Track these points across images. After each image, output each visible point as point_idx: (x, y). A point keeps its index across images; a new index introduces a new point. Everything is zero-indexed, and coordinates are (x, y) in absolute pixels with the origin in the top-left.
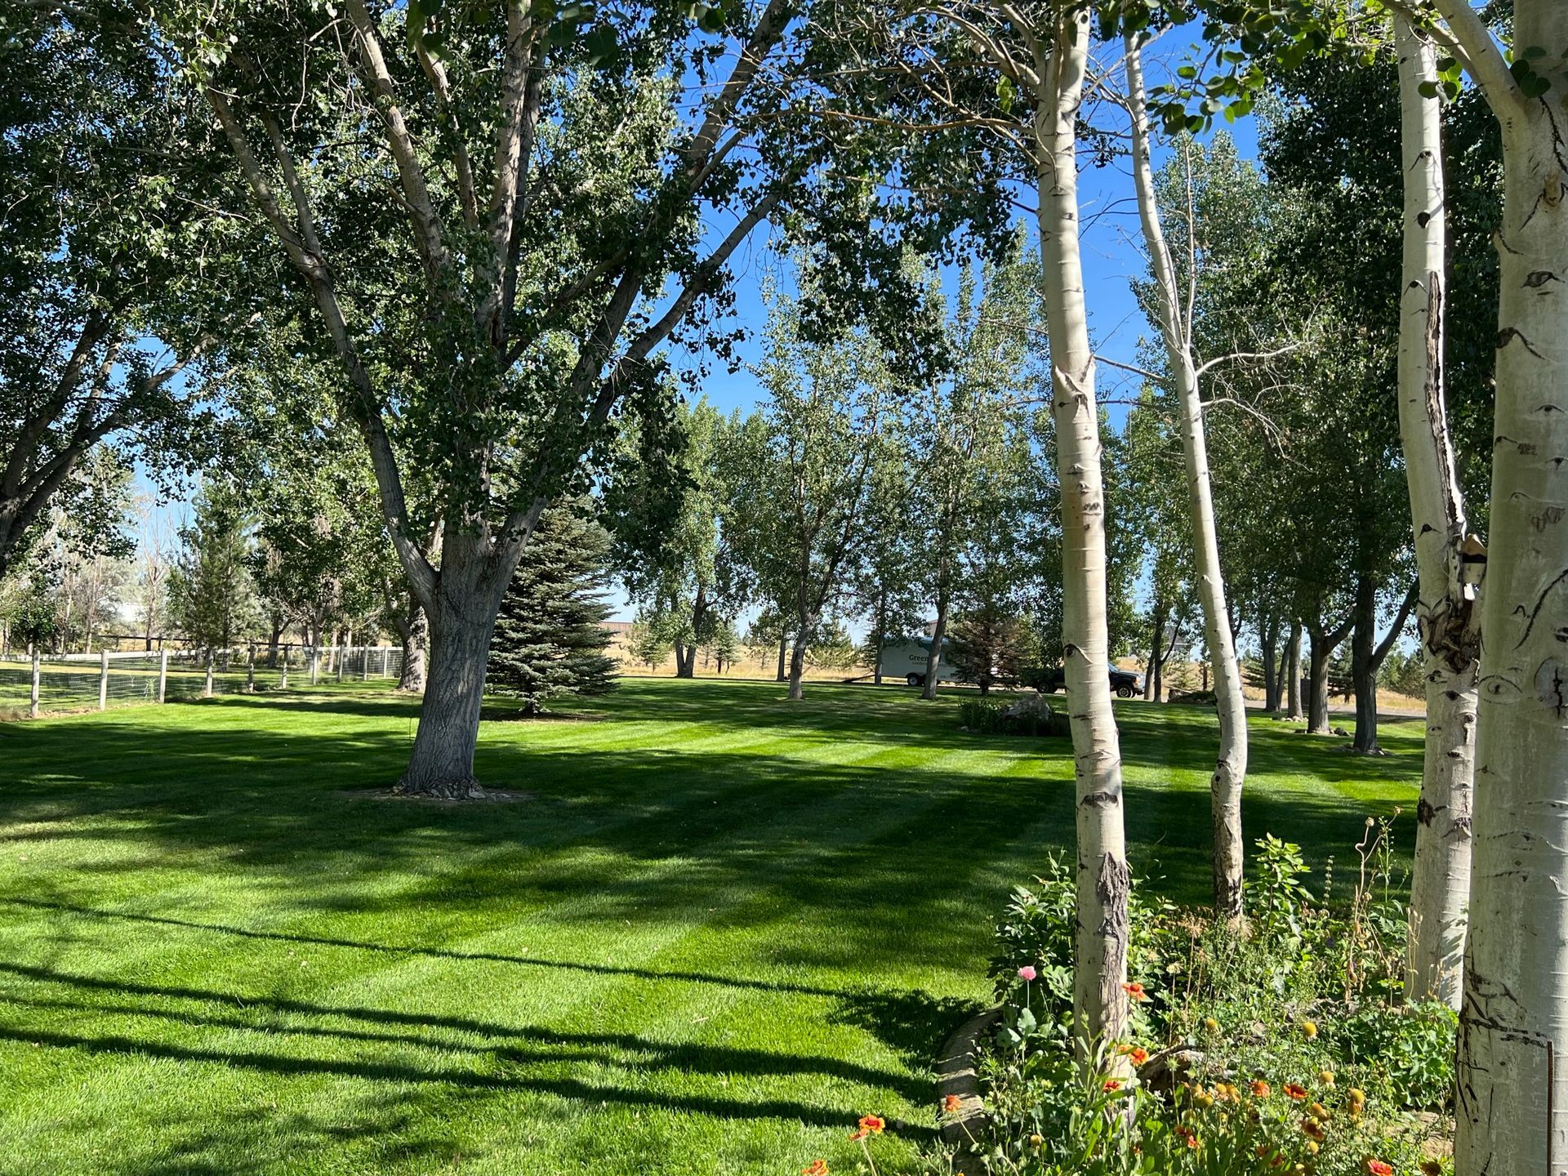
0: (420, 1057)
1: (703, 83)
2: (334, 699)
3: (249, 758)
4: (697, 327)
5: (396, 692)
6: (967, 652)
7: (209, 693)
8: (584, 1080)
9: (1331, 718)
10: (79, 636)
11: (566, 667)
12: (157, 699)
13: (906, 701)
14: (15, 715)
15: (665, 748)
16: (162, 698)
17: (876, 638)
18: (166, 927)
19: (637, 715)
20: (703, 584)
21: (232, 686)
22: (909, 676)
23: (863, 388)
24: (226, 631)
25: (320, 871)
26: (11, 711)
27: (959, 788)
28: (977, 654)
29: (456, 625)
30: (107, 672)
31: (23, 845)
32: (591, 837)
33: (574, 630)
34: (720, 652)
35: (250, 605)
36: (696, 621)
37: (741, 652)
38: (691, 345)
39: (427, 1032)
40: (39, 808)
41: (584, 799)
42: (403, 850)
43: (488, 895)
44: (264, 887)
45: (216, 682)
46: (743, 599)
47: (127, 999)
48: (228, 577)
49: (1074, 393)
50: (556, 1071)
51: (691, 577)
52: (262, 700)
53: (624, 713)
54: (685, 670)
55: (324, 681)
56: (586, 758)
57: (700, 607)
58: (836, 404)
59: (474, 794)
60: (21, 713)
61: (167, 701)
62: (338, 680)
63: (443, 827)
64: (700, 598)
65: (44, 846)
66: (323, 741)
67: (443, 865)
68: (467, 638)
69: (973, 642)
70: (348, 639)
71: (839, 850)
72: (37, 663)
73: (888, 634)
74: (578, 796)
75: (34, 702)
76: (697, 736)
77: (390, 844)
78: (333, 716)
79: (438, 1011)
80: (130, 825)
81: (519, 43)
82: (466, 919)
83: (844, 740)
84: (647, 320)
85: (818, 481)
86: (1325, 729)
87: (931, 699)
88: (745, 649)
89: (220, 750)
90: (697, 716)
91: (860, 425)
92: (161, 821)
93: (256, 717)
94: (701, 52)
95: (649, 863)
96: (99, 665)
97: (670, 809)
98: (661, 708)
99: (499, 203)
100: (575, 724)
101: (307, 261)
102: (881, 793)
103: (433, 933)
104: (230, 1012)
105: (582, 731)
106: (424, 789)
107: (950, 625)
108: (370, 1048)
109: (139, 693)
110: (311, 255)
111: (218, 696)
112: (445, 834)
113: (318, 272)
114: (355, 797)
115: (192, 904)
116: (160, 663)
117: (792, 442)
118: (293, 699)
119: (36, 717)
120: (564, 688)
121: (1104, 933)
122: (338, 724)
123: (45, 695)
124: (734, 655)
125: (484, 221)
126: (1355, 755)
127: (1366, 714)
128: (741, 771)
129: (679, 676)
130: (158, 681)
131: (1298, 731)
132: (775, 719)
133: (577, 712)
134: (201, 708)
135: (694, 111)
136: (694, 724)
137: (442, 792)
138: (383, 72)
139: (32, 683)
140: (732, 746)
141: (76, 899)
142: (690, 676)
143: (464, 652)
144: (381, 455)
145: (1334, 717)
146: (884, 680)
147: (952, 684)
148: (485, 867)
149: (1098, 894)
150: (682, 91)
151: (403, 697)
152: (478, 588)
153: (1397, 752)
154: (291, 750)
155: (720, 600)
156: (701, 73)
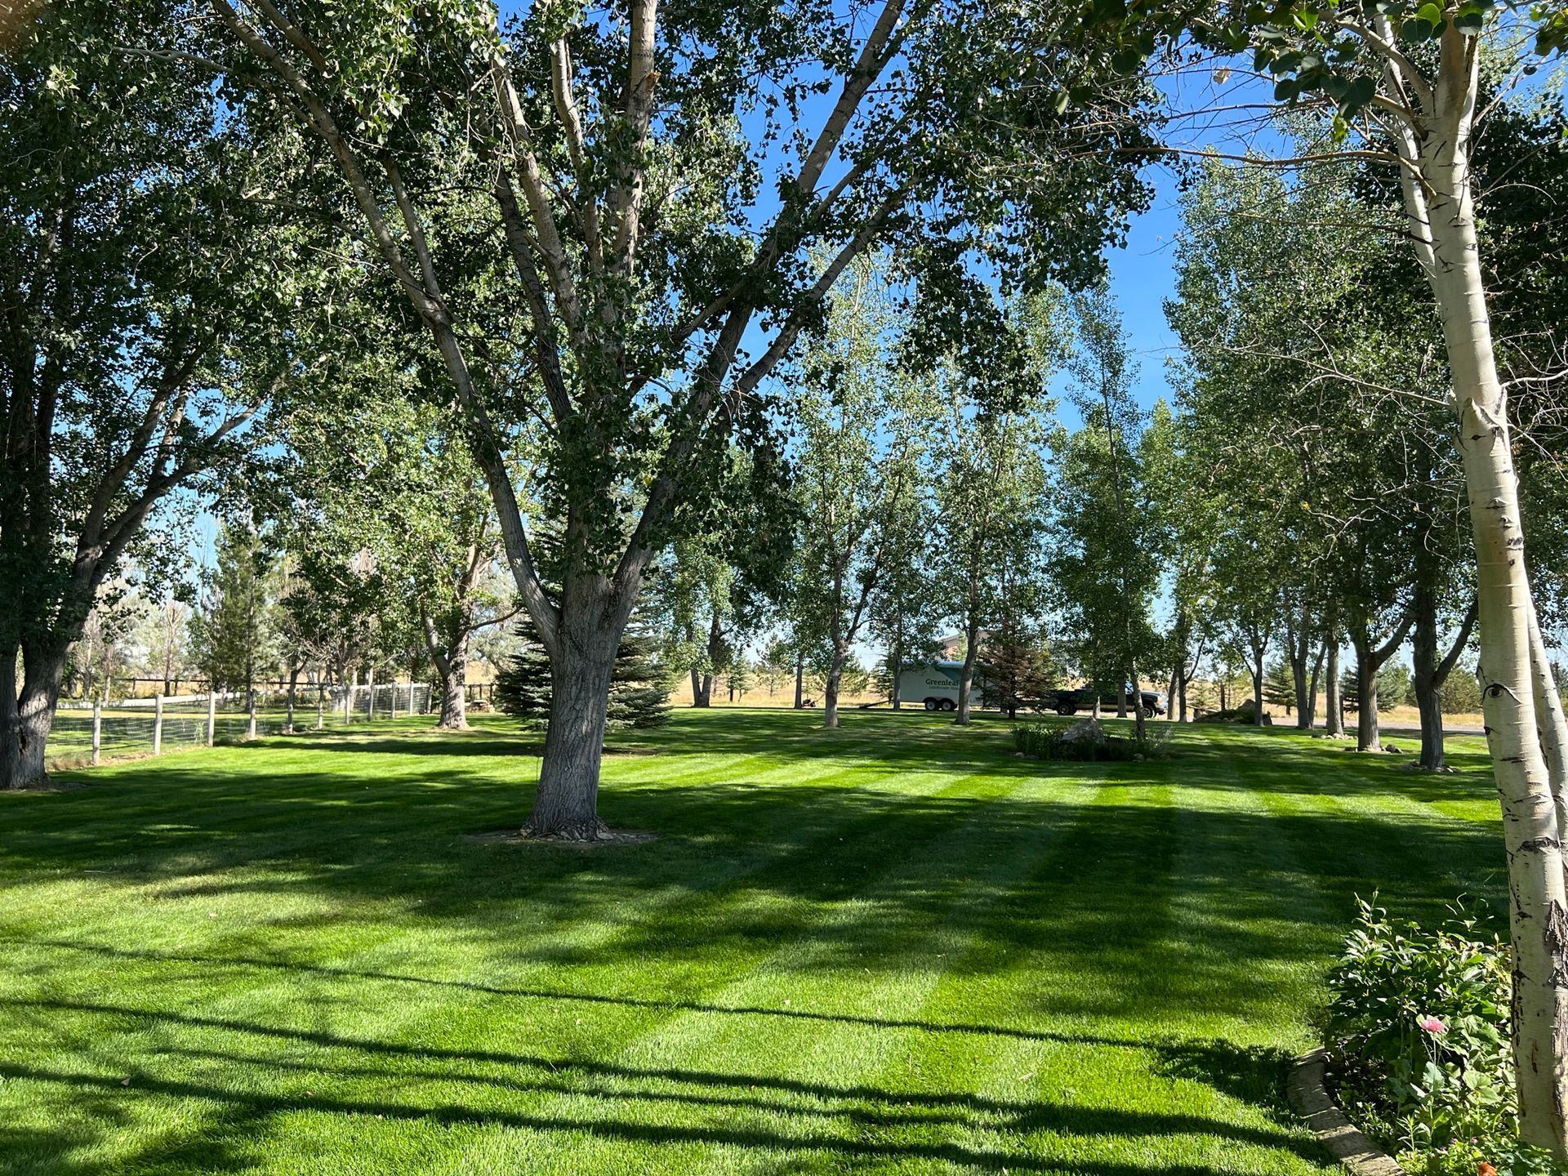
0: (773, 1121)
1: (795, 119)
2: (379, 739)
3: (343, 803)
4: (790, 360)
5: (437, 730)
6: (995, 675)
7: (252, 735)
8: (961, 1144)
9: (1381, 735)
10: (96, 679)
11: (620, 701)
12: (205, 742)
13: (941, 727)
14: (78, 763)
15: (741, 782)
16: (211, 741)
17: (892, 662)
18: (409, 984)
19: (687, 748)
20: (717, 613)
21: (272, 728)
22: (926, 701)
23: (891, 415)
24: (249, 671)
25: (512, 921)
26: (74, 759)
27: (1071, 818)
28: (1004, 678)
29: (579, 664)
30: (161, 717)
31: (199, 901)
32: (747, 878)
33: (627, 663)
34: (732, 680)
35: (270, 646)
36: (711, 648)
37: (751, 679)
38: (786, 379)
39: (764, 1094)
40: (181, 860)
41: (709, 839)
42: (579, 896)
43: (695, 943)
44: (474, 940)
45: (260, 723)
46: (757, 627)
47: (434, 1065)
48: (251, 617)
49: (1490, 426)
50: (922, 1135)
51: (707, 605)
52: (308, 741)
53: (675, 745)
54: (701, 699)
55: (355, 720)
56: (670, 795)
57: (716, 637)
58: (863, 430)
59: (602, 835)
60: (84, 761)
61: (216, 744)
62: (369, 719)
63: (598, 871)
64: (715, 626)
65: (223, 901)
66: (399, 781)
67: (627, 911)
68: (590, 678)
69: (999, 665)
70: (370, 676)
71: (1009, 888)
72: (98, 709)
73: (905, 659)
74: (702, 835)
75: (95, 750)
76: (763, 768)
77: (562, 891)
78: (388, 757)
79: (754, 1072)
80: (290, 877)
81: (643, 86)
82: (699, 969)
83: (910, 769)
84: (747, 355)
85: (848, 507)
86: (1376, 747)
87: (964, 724)
88: (754, 676)
89: (306, 795)
90: (749, 747)
91: (889, 451)
92: (316, 872)
93: (313, 760)
94: (794, 89)
95: (827, 905)
96: (154, 709)
97: (801, 847)
98: (706, 740)
99: (622, 244)
100: (631, 758)
101: (429, 306)
102: (998, 826)
103: (675, 985)
104: (544, 1076)
105: (645, 766)
106: (552, 831)
107: (983, 649)
108: (720, 1113)
109: (188, 737)
110: (431, 299)
111: (262, 738)
112: (606, 878)
113: (439, 317)
114: (490, 841)
115: (417, 959)
116: (209, 707)
117: (823, 469)
118: (336, 740)
119: (98, 764)
120: (620, 722)
121: (1555, 984)
122: (400, 764)
123: (107, 740)
124: (747, 683)
125: (610, 261)
126: (1423, 773)
127: (1431, 732)
128: (837, 805)
129: (696, 706)
130: (207, 725)
131: (1348, 749)
132: (825, 750)
133: (625, 745)
134: (251, 750)
135: (786, 147)
136: (752, 757)
137: (571, 834)
138: (520, 119)
139: (93, 730)
140: (805, 778)
141: (301, 957)
142: (707, 706)
143: (587, 691)
144: (504, 497)
145: (1385, 733)
146: (904, 705)
147: (978, 708)
148: (670, 914)
149: (1545, 943)
150: (777, 127)
151: (447, 735)
152: (600, 627)
153: (1464, 769)
154: (376, 792)
155: (735, 628)
156: (793, 109)
